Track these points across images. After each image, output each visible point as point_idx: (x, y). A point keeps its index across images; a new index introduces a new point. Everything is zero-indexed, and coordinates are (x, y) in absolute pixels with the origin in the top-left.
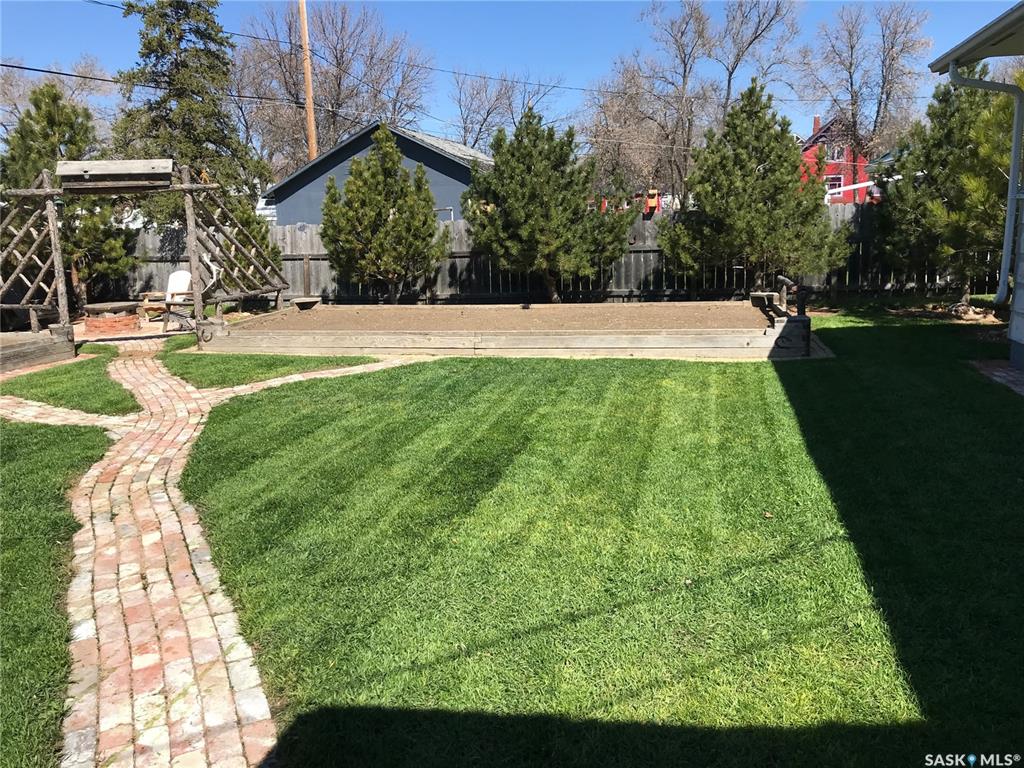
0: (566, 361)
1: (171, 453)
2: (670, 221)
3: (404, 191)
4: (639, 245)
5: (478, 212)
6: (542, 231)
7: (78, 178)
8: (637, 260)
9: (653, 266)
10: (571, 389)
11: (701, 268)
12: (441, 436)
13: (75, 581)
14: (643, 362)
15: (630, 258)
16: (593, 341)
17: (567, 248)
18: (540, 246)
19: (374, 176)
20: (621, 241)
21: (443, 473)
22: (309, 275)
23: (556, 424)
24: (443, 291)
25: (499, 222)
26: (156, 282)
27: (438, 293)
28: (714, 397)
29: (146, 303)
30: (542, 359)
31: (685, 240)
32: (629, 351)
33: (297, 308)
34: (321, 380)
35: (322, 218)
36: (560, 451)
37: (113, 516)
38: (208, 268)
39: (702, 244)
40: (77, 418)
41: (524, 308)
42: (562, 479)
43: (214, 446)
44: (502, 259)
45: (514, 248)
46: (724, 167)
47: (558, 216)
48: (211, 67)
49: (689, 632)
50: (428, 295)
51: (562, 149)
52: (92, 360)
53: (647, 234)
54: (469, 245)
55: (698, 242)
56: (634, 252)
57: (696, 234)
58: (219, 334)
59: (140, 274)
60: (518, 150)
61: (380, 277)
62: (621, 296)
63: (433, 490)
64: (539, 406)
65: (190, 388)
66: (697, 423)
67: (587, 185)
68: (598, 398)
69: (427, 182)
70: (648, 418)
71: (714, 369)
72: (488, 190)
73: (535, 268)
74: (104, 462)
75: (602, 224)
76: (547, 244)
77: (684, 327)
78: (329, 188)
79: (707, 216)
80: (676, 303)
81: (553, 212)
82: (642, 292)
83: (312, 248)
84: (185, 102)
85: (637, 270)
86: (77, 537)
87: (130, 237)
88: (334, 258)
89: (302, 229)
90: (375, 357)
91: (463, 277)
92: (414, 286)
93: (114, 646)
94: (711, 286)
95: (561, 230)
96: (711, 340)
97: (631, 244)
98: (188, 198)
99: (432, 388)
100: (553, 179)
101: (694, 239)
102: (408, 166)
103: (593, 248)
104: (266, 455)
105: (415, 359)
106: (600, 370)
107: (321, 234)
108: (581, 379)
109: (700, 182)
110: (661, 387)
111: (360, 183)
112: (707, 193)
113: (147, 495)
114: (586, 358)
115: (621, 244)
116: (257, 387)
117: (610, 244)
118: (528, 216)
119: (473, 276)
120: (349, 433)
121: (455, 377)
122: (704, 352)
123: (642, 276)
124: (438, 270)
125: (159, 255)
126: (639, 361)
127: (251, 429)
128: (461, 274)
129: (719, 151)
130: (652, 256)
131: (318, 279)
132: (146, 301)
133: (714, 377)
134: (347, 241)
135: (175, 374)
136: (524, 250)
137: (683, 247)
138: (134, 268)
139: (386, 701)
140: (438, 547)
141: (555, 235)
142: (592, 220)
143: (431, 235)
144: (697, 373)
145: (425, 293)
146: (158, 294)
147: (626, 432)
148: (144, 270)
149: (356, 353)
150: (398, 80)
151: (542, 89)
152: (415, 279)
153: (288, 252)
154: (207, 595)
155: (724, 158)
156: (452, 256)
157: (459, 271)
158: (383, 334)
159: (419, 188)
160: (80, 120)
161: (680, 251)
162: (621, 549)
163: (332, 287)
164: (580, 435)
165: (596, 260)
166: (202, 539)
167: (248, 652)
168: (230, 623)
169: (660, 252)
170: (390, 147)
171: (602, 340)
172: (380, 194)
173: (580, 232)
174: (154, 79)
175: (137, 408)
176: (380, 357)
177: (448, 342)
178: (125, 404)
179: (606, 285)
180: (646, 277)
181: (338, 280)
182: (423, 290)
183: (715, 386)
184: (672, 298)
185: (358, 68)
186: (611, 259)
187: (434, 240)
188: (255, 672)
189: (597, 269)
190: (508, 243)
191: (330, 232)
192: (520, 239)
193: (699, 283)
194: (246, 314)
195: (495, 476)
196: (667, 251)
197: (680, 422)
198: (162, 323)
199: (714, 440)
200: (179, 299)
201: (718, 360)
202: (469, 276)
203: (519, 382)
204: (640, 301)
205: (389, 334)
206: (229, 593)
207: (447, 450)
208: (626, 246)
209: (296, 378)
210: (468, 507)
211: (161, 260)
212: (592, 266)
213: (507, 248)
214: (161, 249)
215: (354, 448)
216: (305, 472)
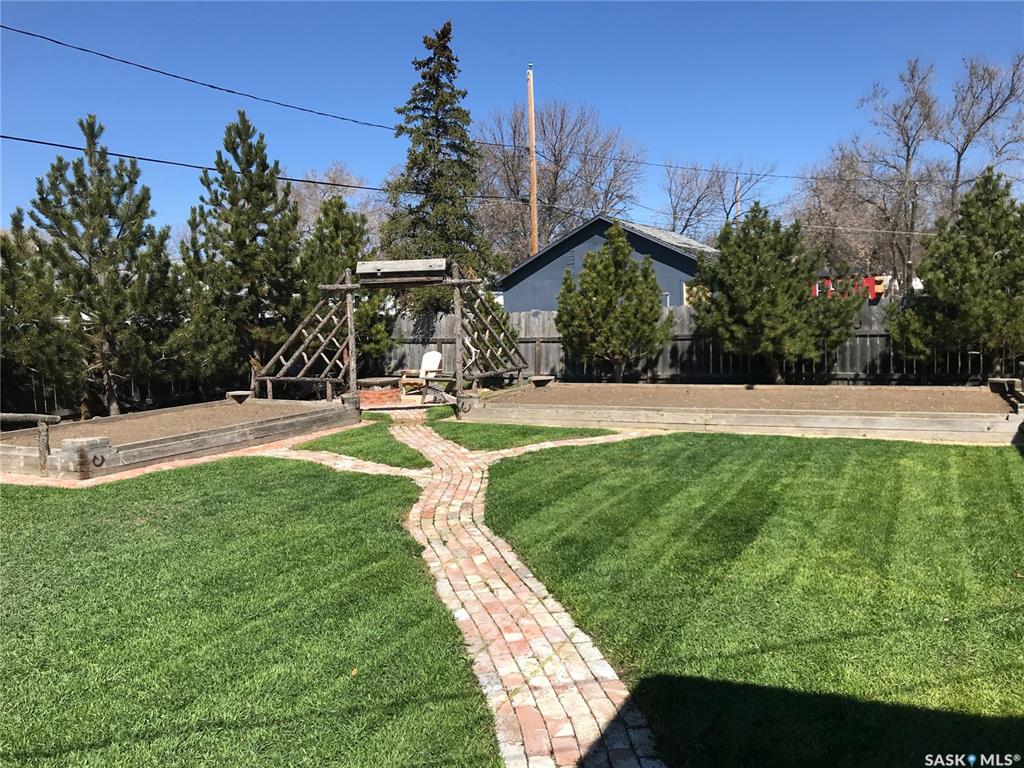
0: (798, 438)
1: (469, 499)
2: (898, 306)
3: (633, 280)
4: (865, 329)
5: (704, 299)
6: (768, 315)
7: (372, 275)
8: (863, 344)
9: (880, 350)
10: (810, 464)
11: (933, 354)
12: (693, 496)
13: (438, 584)
14: (877, 442)
15: (855, 342)
16: (825, 421)
17: (792, 332)
18: (766, 330)
19: (606, 268)
20: (848, 326)
21: (705, 527)
22: (540, 356)
23: (801, 493)
24: (663, 372)
25: (726, 308)
26: (408, 361)
27: (659, 373)
28: (955, 477)
29: (404, 379)
30: (773, 436)
31: (916, 326)
32: (862, 432)
33: (533, 385)
34: (573, 447)
35: (557, 305)
36: (809, 516)
37: (445, 543)
38: (468, 349)
39: (934, 330)
40: (383, 470)
41: (748, 388)
42: (815, 537)
43: (503, 494)
44: (727, 342)
45: (740, 332)
46: (957, 254)
47: (784, 302)
48: (464, 175)
49: (951, 654)
50: (649, 375)
51: (788, 240)
52: (375, 425)
53: (873, 319)
54: (691, 329)
55: (930, 328)
56: (861, 336)
57: (928, 319)
58: (476, 406)
59: (395, 354)
60: (745, 241)
61: (606, 358)
62: (846, 379)
63: (698, 538)
64: (781, 477)
65: (464, 450)
66: (940, 498)
67: (813, 273)
68: (837, 472)
69: (653, 271)
70: (890, 491)
71: (952, 451)
72: (714, 278)
73: (759, 350)
74: (421, 503)
75: (828, 310)
76: (773, 328)
77: (918, 410)
78: (566, 280)
79: (939, 302)
80: (907, 387)
81: (779, 298)
82: (868, 375)
83: (543, 332)
84: (440, 207)
85: (863, 354)
86: (425, 555)
87: (390, 321)
88: (566, 342)
89: (536, 315)
90: (613, 429)
91: (684, 359)
92: (636, 366)
93: (487, 626)
94: (944, 371)
95: (787, 315)
96: (948, 423)
97: (856, 328)
98: (457, 291)
99: (674, 458)
100: (780, 268)
101: (925, 325)
102: (637, 258)
103: (818, 332)
104: (548, 504)
105: (649, 433)
106: (833, 449)
107: (555, 320)
108: (817, 455)
109: (931, 270)
110: (899, 465)
111: (595, 275)
112: (939, 280)
113: (463, 530)
114: (819, 436)
115: (847, 329)
116: (521, 451)
117: (835, 328)
118: (755, 302)
119: (694, 358)
120: (612, 491)
121: (693, 449)
122: (941, 435)
123: (869, 360)
124: (661, 352)
125: (412, 337)
126: (874, 441)
127: (528, 484)
128: (682, 355)
129: (951, 239)
130: (878, 341)
131: (547, 360)
132: (404, 377)
133: (954, 458)
134: (580, 326)
135: (447, 439)
136: (749, 334)
137: (914, 333)
138: (390, 349)
139: (706, 674)
140: (715, 581)
141: (781, 320)
142: (817, 306)
143: (656, 320)
144: (937, 455)
145: (647, 374)
146: (413, 371)
147: (870, 502)
148: (398, 351)
149: (594, 426)
150: (610, 172)
151: (755, 177)
152: (637, 360)
153: (522, 335)
154: (542, 599)
155: (957, 245)
156: (675, 338)
157: (680, 353)
158: (619, 409)
159: (646, 277)
160: (358, 225)
161: (910, 336)
162: (880, 593)
163: (560, 367)
164: (826, 503)
165: (820, 344)
166: (519, 563)
167: (588, 638)
168: (566, 620)
169: (887, 337)
170: (622, 241)
171: (833, 420)
172: (611, 284)
173: (805, 317)
174: (416, 188)
175: (428, 464)
176: (618, 429)
177: (680, 417)
178: (418, 461)
179: (831, 368)
180: (873, 361)
181: (565, 360)
182: (645, 371)
183: (955, 466)
184: (900, 382)
185: (573, 164)
186: (836, 344)
187: (658, 325)
188: (596, 651)
189: (822, 352)
190: (734, 328)
191: (565, 318)
192: (745, 324)
193: (930, 367)
194: (486, 390)
195: (751, 532)
196: (896, 336)
197: (923, 496)
198: (421, 396)
199: (960, 513)
200: (431, 376)
201: (957, 443)
202: (690, 358)
203: (757, 456)
204: (866, 384)
205: (624, 409)
206: (558, 598)
207: (702, 508)
208: (852, 330)
209: (548, 445)
210: (734, 554)
211: (414, 342)
212: (818, 349)
213: (732, 332)
214: (414, 332)
215: (620, 502)
216: (585, 519)
